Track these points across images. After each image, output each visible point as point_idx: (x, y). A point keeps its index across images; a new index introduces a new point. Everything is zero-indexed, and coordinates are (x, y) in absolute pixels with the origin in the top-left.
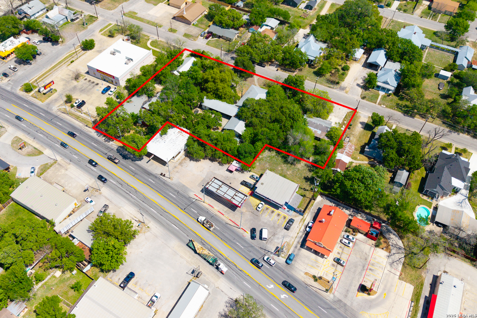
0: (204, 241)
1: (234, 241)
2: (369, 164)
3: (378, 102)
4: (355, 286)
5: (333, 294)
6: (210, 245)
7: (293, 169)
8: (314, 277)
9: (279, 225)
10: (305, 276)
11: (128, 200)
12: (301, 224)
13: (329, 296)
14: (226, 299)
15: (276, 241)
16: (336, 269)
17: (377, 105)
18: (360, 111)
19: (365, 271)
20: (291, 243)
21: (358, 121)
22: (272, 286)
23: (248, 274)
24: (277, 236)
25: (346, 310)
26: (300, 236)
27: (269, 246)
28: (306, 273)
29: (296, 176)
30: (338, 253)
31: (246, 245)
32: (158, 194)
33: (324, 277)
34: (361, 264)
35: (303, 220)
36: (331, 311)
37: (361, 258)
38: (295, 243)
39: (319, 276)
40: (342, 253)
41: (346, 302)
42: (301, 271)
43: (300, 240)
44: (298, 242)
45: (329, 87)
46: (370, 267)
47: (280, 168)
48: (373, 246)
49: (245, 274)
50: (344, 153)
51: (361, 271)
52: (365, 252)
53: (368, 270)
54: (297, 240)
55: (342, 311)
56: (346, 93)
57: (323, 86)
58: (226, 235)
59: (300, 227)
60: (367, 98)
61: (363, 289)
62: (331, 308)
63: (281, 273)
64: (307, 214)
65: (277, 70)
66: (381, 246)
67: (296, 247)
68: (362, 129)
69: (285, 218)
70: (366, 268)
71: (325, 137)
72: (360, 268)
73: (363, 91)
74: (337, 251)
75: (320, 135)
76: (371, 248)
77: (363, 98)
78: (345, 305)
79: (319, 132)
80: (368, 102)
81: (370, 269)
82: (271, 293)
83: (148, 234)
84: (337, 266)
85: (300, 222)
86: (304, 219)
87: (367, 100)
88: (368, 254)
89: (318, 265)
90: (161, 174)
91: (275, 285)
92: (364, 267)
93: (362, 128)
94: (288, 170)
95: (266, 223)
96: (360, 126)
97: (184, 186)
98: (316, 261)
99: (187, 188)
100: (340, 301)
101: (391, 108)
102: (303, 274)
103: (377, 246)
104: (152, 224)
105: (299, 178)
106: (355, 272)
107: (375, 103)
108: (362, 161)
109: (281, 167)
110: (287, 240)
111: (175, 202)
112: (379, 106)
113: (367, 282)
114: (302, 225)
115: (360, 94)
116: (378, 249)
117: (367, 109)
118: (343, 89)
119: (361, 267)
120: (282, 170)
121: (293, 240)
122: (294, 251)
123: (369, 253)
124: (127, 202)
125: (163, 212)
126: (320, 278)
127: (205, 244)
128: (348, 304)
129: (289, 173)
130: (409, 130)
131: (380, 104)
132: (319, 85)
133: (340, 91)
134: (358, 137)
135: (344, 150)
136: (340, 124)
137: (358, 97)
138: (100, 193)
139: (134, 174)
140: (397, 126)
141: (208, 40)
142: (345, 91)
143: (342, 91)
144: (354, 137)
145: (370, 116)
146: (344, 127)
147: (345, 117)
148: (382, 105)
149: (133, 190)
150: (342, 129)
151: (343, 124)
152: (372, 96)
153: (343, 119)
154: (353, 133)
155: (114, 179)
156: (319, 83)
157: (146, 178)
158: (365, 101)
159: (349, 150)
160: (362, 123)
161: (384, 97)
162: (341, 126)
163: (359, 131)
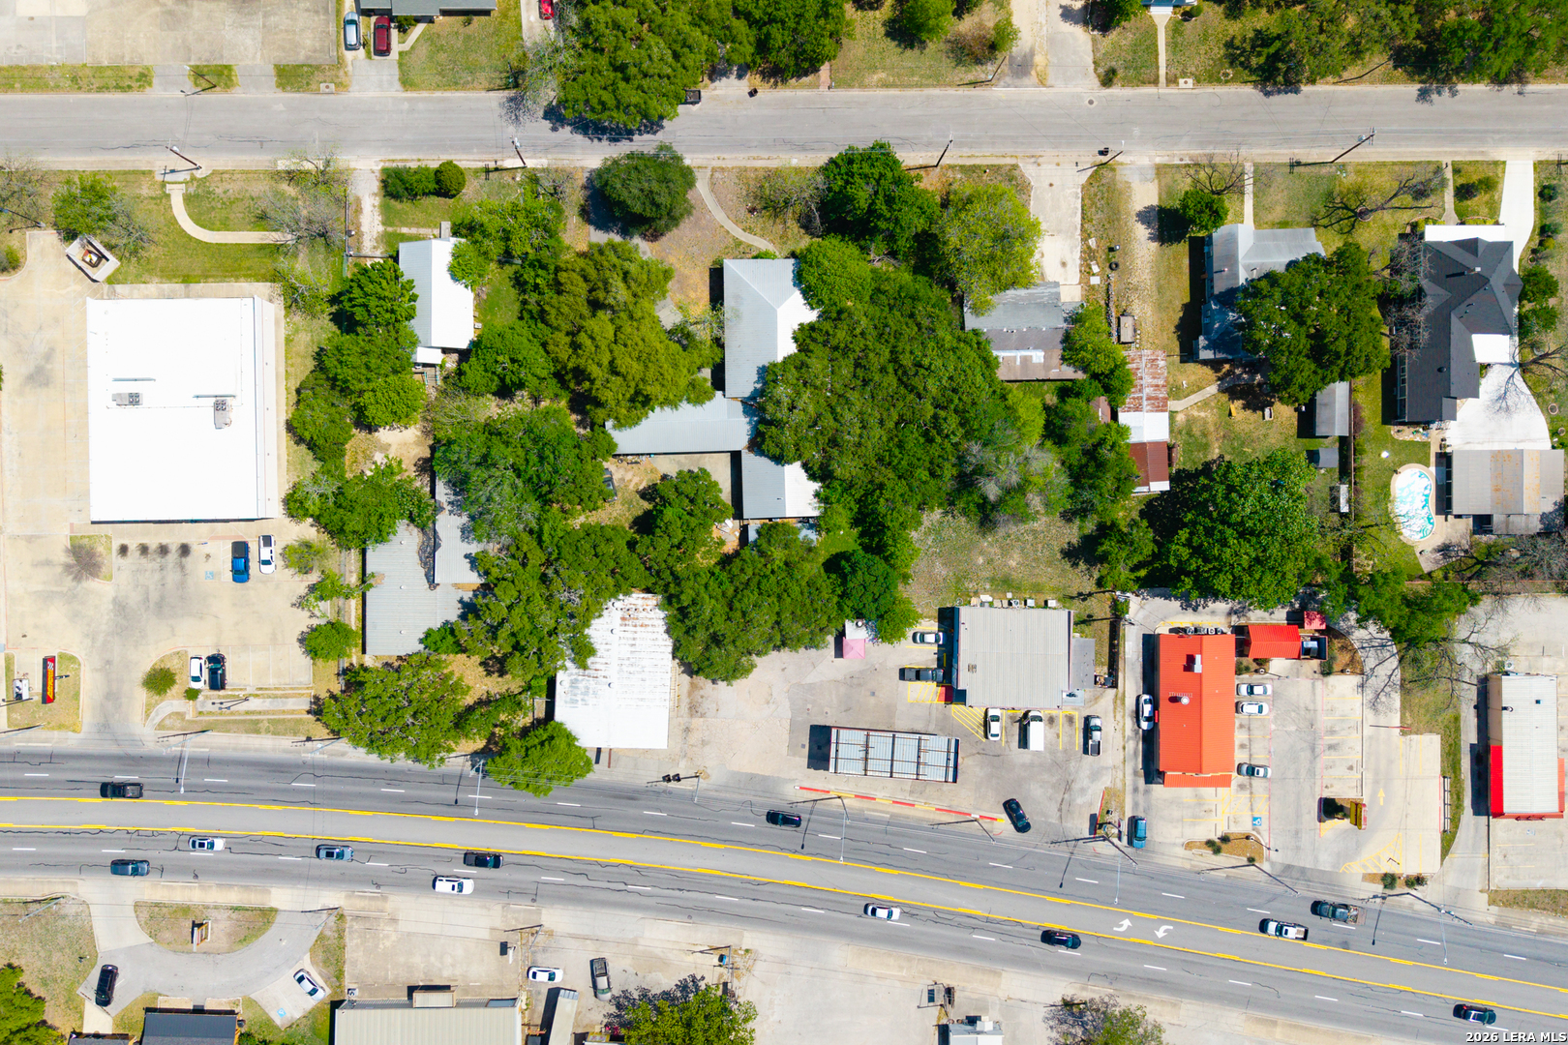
0: (909, 906)
1: (981, 862)
2: (1222, 390)
3: (1162, 71)
4: (1309, 812)
5: (1268, 860)
6: (929, 909)
7: (1018, 540)
8: (1210, 843)
9: (1065, 751)
10: (1188, 853)
11: (636, 907)
12: (1119, 717)
14: (1043, 1012)
15: (1079, 801)
16: (1251, 793)
17: (1163, 89)
19: (1319, 760)
20: (1119, 785)
21: (1128, 214)
22: (1126, 923)
24: (1076, 786)
26: (1132, 752)
27: (1069, 825)
28: (1189, 846)
29: (1037, 560)
30: (1243, 746)
31: (1016, 857)
32: (704, 844)
33: (1235, 830)
34: (1305, 745)
35: (1120, 700)
37: (1299, 729)
38: (1129, 779)
39: (1219, 835)
40: (1250, 740)
41: (1302, 865)
42: (1174, 845)
43: (1136, 765)
44: (1135, 773)
45: (974, 84)
46: (1327, 740)
47: (981, 560)
48: (1316, 676)
50: (1145, 403)
51: (1311, 763)
52: (1302, 705)
54: (1129, 770)
55: (1300, 891)
56: (1042, 83)
57: (951, 91)
58: (951, 857)
59: (1121, 724)
60: (1121, 73)
61: (1330, 808)
62: (1275, 897)
64: (1122, 676)
65: (753, 93)
66: (1336, 667)
67: (1136, 790)
68: (1154, 245)
69: (1071, 720)
70: (1318, 750)
71: (1064, 367)
72: (1305, 758)
73: (1094, 40)
74: (1238, 743)
75: (1046, 366)
76: (1313, 684)
77: (1108, 79)
78: (1303, 870)
79: (1038, 356)
80: (1128, 92)
81: (1331, 747)
82: (1132, 940)
83: (759, 968)
84: (1250, 784)
85: (1115, 709)
86: (1120, 695)
87: (1128, 82)
88: (1311, 707)
89: (1206, 808)
90: (667, 779)
91: (1131, 917)
92: (1313, 750)
93: (1152, 239)
94: (1005, 552)
95: (1032, 765)
96: (1142, 232)
97: (752, 777)
98: (1200, 801)
99: (764, 778)
100: (1288, 868)
101: (1212, 78)
102: (1181, 852)
103: (1326, 672)
104: (751, 938)
105: (1050, 563)
106: (1296, 776)
107: (1155, 82)
108: (1200, 389)
109: (982, 553)
110: (1106, 781)
111: (764, 842)
112: (1172, 90)
113: (1332, 786)
114: (1124, 716)
115: (1089, 60)
116: (1332, 679)
117: (1137, 131)
118: (1023, 68)
119: (1308, 754)
120: (990, 562)
121: (1120, 775)
122: (1136, 805)
123: (1314, 702)
124: (640, 915)
125: (754, 889)
126: (1225, 839)
127: (915, 912)
128: (1308, 863)
129: (1013, 563)
130: (1299, 164)
131: (1172, 80)
132: (936, 91)
133: (1017, 82)
134: (1154, 289)
135: (1141, 391)
136: (1078, 262)
137: (1088, 86)
138: (550, 934)
139: (589, 820)
140: (1256, 166)
141: (394, 55)
142: (1033, 73)
143: (1026, 81)
144: (1144, 302)
145: (1158, 160)
146: (1095, 269)
147: (1083, 218)
148: (1181, 81)
149: (628, 870)
150: (1095, 281)
151: (1088, 255)
152: (1135, 52)
153: (1079, 232)
154: (1134, 280)
155: (548, 870)
156: (930, 81)
157: (632, 811)
158: (1116, 91)
159: (1155, 382)
160: (1144, 217)
161: (1175, 30)
162: (1086, 272)
163: (1149, 259)
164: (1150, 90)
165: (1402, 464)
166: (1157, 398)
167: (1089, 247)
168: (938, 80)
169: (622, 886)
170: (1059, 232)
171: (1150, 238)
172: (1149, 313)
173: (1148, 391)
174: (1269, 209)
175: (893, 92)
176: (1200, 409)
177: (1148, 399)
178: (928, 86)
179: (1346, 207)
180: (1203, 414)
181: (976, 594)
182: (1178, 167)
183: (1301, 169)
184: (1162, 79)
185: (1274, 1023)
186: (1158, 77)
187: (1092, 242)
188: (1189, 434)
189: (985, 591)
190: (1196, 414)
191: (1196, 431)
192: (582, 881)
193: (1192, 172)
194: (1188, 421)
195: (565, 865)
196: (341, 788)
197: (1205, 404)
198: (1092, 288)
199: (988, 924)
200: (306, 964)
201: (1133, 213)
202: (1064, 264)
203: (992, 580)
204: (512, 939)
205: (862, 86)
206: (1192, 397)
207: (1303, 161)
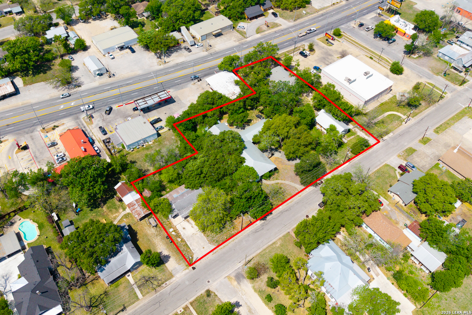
0: (129, 85)
1: (117, 99)
2: (112, 223)
3: (191, 308)
4: (31, 145)
5: (39, 131)
6: (124, 87)
8: (57, 127)
9: (108, 126)
10: (63, 123)
11: (190, 61)
12: (97, 137)
13: (39, 128)
14: (85, 83)
16: (51, 141)
17: (187, 303)
18: (187, 271)
19: (33, 156)
20: (90, 126)
21: (173, 255)
22: (72, 104)
24: (101, 121)
25: (25, 132)
27: (98, 114)
28: (63, 124)
30: (58, 148)
31: (109, 103)
32: (183, 75)
33: (53, 132)
34: (39, 157)
36: (32, 125)
37: (43, 160)
38: (87, 128)
39: (56, 129)
40: (57, 151)
41: (28, 134)
42: (68, 122)
44: (86, 130)
45: (249, 261)
46: (33, 161)
49: (92, 95)
51: (36, 154)
53: (31, 158)
54: (89, 130)
55: (26, 130)
56: (229, 277)
57: (254, 254)
58: (125, 96)
60: (205, 298)
61: (26, 148)
62: (33, 126)
64: (103, 146)
65: (307, 216)
67: (84, 127)
68: (159, 251)
69: (111, 132)
70: (34, 158)
71: (166, 198)
72: (38, 154)
73: (221, 301)
74: (60, 148)
75: (171, 195)
77: (209, 293)
78: (27, 133)
79: (175, 195)
80: (199, 294)
81: (31, 160)
82: (69, 102)
83: (156, 64)
86: (100, 142)
87: (201, 296)
90: (201, 80)
91: (72, 106)
92: (36, 157)
93: (161, 253)
95: (116, 119)
96: (165, 253)
97: (182, 89)
99: (179, 90)
100: (32, 132)
102: (65, 122)
104: (162, 67)
105: (138, 158)
106: (39, 150)
107: (191, 304)
110: (94, 125)
112: (184, 306)
113: (27, 153)
115: (219, 295)
117: (187, 283)
118: (238, 277)
119: (37, 156)
121: (91, 128)
125: (167, 74)
126: (54, 129)
127: (127, 85)
128: (26, 136)
130: (122, 310)
131: (186, 308)
132: (258, 252)
133: (237, 272)
134: (151, 239)
136: (180, 232)
137: (213, 287)
138: (203, 51)
139: (210, 68)
140: (138, 299)
141: (397, 169)
142: (234, 278)
143: (234, 274)
144: (152, 234)
145: (174, 279)
146: (173, 233)
147: (187, 244)
148: (182, 310)
149: (197, 65)
150: (171, 230)
151: (178, 235)
152: (205, 308)
153: (186, 240)
154: (159, 237)
155: (212, 59)
156: (263, 253)
157: (204, 73)
158: (203, 291)
159: (135, 210)
160: (167, 258)
162: (175, 231)
163: (158, 246)
164: (191, 300)
165: (38, 239)
166: (132, 206)
167: (180, 238)
168: (260, 255)
170: (192, 236)
171: (161, 252)
172: (148, 231)
173: (137, 206)
174: (125, 287)
175: (271, 243)
176: (116, 216)
177: (135, 204)
178: (262, 251)
179: (96, 306)
180: (114, 215)
181: (154, 143)
182: (166, 281)
183: (120, 309)
184: (190, 306)
185: (22, 105)
186: (192, 306)
187: (179, 240)
188: (116, 208)
189: (151, 144)
190: (117, 214)
191: (114, 210)
192: (205, 60)
193: (160, 282)
194: (118, 211)
195: (209, 61)
197: (115, 218)
198: (171, 228)
199: (108, 90)
200: (244, 30)
201: (172, 256)
202: (184, 228)
203: (151, 147)
204: (210, 48)
205: (280, 239)
206: (120, 218)
207: (121, 313)
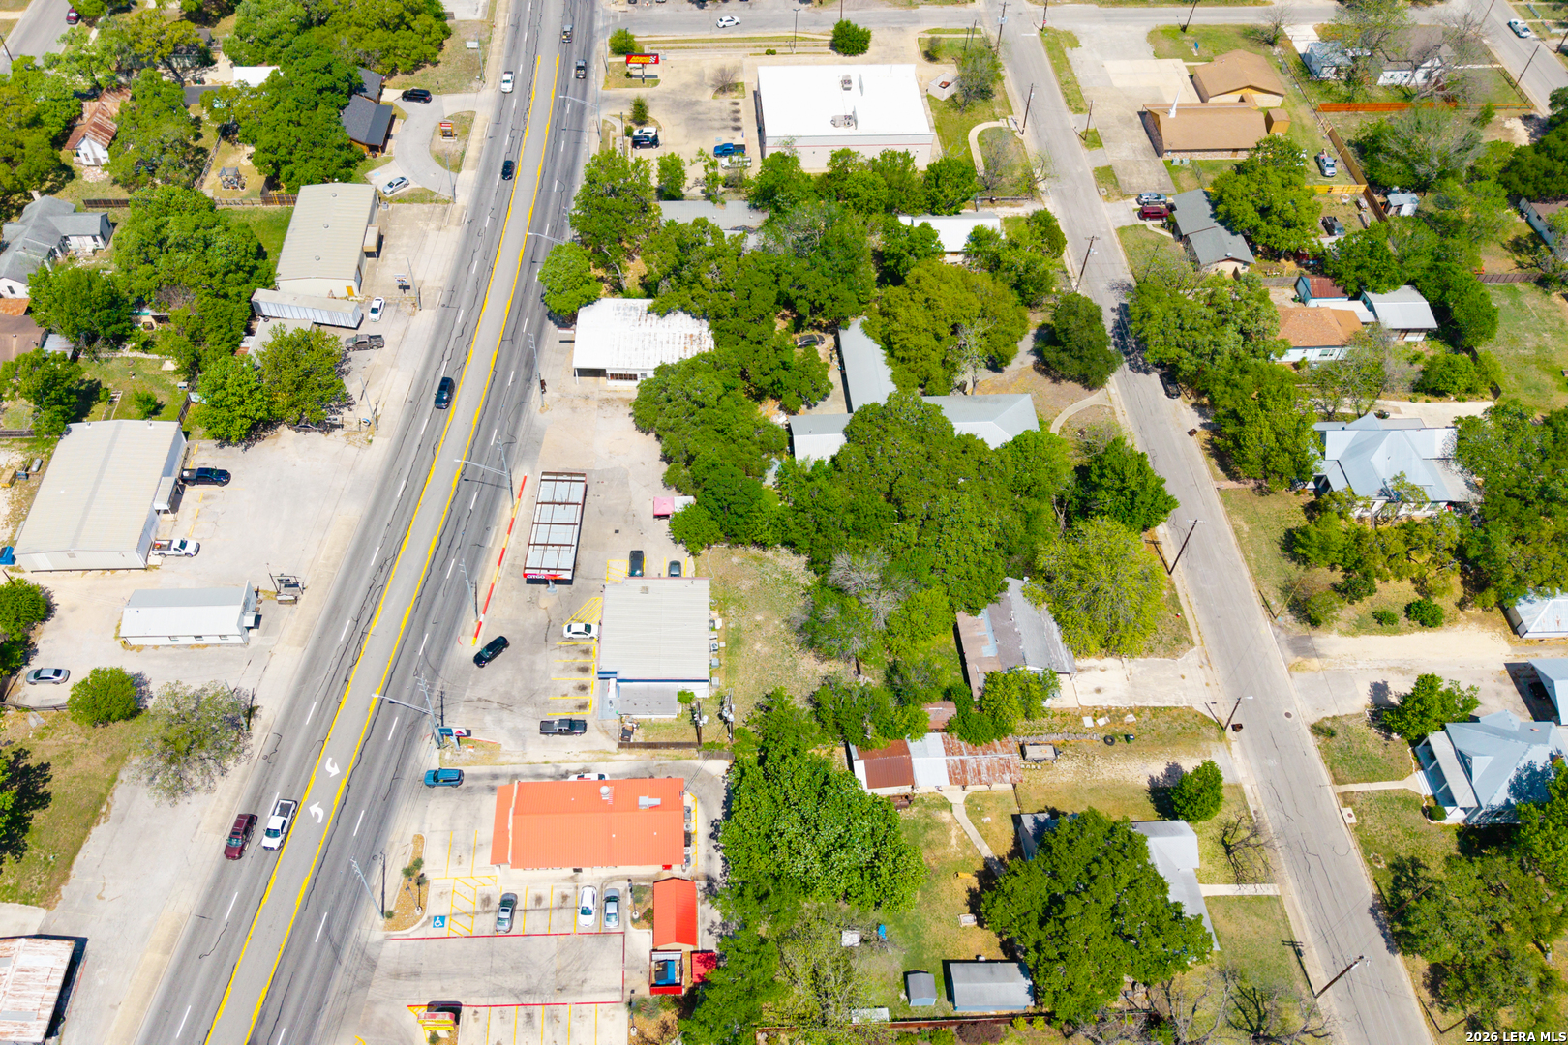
0: (392, 564)
1: (430, 626)
2: (988, 862)
3: (1352, 787)
4: (443, 989)
5: (389, 937)
6: (386, 581)
7: (784, 652)
8: (419, 863)
9: (547, 703)
10: (409, 838)
11: (427, 367)
12: (583, 756)
13: (371, 928)
15: (488, 719)
16: (477, 913)
17: (1331, 791)
18: (1235, 746)
19: (514, 1001)
20: (503, 759)
21: (1174, 754)
22: (334, 771)
23: (344, 701)
24: (505, 714)
25: (349, 992)
26: (541, 771)
27: (461, 709)
28: (419, 839)
29: (763, 670)
30: (539, 900)
31: (432, 658)
32: (478, 411)
33: (432, 893)
34: (535, 981)
35: (604, 756)
36: (327, 952)
37: (557, 972)
38: (508, 770)
39: (429, 876)
40: (546, 909)
41: (375, 983)
42: (422, 823)
43: (526, 776)
45: (1266, 604)
46: (539, 1011)
47: (759, 618)
48: (628, 993)
49: (341, 694)
50: (957, 758)
51: (511, 990)
52: (588, 975)
53: (522, 1011)
55: (340, 981)
56: (1291, 668)
57: (1251, 587)
58: (440, 599)
59: (575, 758)
60: (1333, 743)
62: (337, 951)
63: (389, 775)
64: (633, 757)
65: (1191, 433)
66: (639, 1019)
67: (495, 777)
68: (1145, 784)
69: (582, 707)
70: (526, 1000)
71: (983, 677)
72: (517, 981)
73: (1359, 715)
74: (543, 891)
75: (979, 661)
76: (617, 989)
77: (1323, 731)
78: (365, 984)
79: (989, 650)
80: (1315, 754)
81: (529, 1016)
82: (313, 778)
84: (488, 912)
85: (594, 752)
86: (610, 757)
87: (1326, 752)
88: (586, 987)
89: (464, 857)
90: (543, 384)
91: (339, 777)
92: (527, 992)
93: (1152, 780)
94: (769, 640)
95: (533, 670)
96: (1157, 769)
97: (539, 443)
98: (474, 849)
99: (537, 452)
100: (372, 965)
101: (1367, 846)
102: (413, 830)
103: (635, 1006)
104: (382, 444)
105: (760, 683)
106: (494, 971)
107: (1337, 781)
108: (985, 838)
109: (767, 619)
110: (507, 744)
111: (476, 451)
112: (1335, 803)
113: (476, 1020)
114: (584, 761)
115: (1337, 713)
116: (623, 1014)
117: (1272, 762)
118: (1302, 649)
119: (522, 987)
120: (758, 626)
121: (514, 759)
122: (476, 777)
123: (593, 991)
124: (419, 370)
125: (430, 447)
126: (421, 881)
127: (385, 569)
128: (373, 993)
129: (758, 646)
130: (1299, 953)
131: (1346, 799)
132: (1246, 573)
133: (1284, 644)
134: (1094, 784)
135: (970, 753)
136: (1105, 705)
137: (1307, 713)
138: (412, 314)
139: (510, 336)
140: (1277, 899)
141: (1142, 222)
142: (1299, 659)
143: (1289, 654)
144: (1076, 773)
145: (1247, 787)
146: (1101, 722)
147: (1154, 708)
148: (1349, 810)
149: (461, 360)
150: (1088, 722)
151: (1116, 715)
152: (1363, 758)
153: (1139, 704)
154: (1098, 762)
155: (469, 313)
156: (1255, 568)
157: (515, 363)
158: (1311, 742)
159: (984, 770)
160: (1174, 771)
161: (1408, 800)
162: (1096, 714)
163: (1128, 778)
164: (1326, 777)
166: (964, 771)
167: (1124, 715)
168: (1259, 574)
169: (447, 357)
170: (1133, 686)
171: (1152, 778)
172: (1064, 779)
173: (971, 760)
174: (1227, 915)
175: (1233, 539)
176: (960, 838)
177: (962, 761)
178: (1249, 565)
179: (1261, 1018)
180: (954, 841)
181: (723, 616)
182: (1246, 807)
183: (1293, 957)
184: (1344, 788)
185: (167, 951)
186: (1344, 783)
187: (1130, 718)
188: (927, 826)
189: (726, 624)
190: (954, 833)
191: (931, 835)
192: (456, 332)
193: (1245, 823)
194: (943, 824)
195: (472, 324)
196: (552, 204)
197: (967, 844)
198: (1079, 719)
199: (359, 634)
200: (413, 185)
201: (1176, 760)
202: (1098, 690)
203: (739, 629)
204: (411, 292)
205: (1229, 514)
206: (973, 828)
207: (1304, 959)
